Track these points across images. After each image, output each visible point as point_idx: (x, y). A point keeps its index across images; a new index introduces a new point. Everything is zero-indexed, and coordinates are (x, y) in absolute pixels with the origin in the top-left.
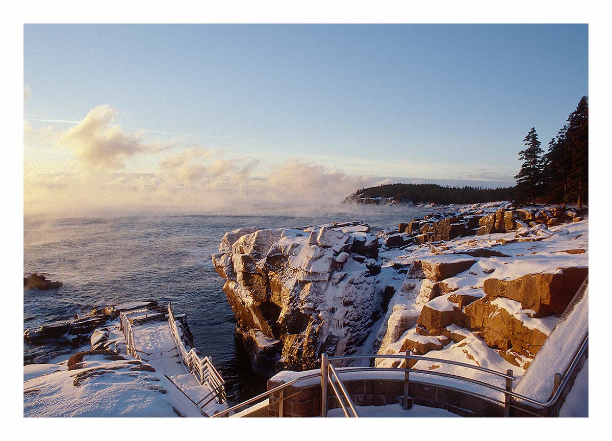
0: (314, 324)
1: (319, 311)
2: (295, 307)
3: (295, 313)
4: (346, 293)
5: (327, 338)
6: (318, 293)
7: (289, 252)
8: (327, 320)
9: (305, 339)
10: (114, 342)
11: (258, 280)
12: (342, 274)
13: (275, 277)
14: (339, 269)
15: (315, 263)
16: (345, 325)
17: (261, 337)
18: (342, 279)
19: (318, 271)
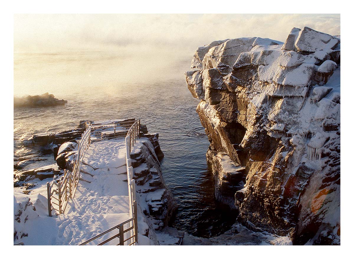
0: (283, 150)
1: (290, 136)
2: (261, 128)
3: (261, 134)
4: (329, 114)
5: (298, 170)
6: (291, 112)
7: (259, 61)
8: (300, 147)
9: (271, 169)
10: (74, 153)
11: (225, 98)
12: (326, 88)
13: (242, 92)
14: (321, 83)
15: (290, 73)
16: (323, 156)
17: (226, 161)
18: (325, 95)
19: (293, 83)
